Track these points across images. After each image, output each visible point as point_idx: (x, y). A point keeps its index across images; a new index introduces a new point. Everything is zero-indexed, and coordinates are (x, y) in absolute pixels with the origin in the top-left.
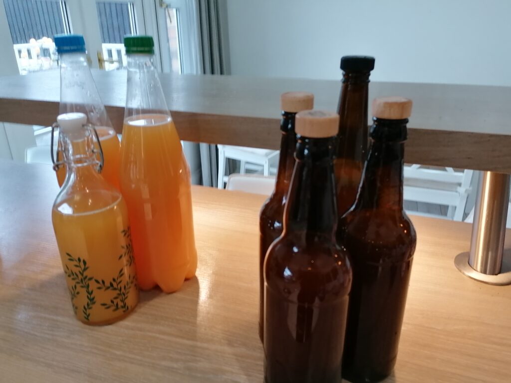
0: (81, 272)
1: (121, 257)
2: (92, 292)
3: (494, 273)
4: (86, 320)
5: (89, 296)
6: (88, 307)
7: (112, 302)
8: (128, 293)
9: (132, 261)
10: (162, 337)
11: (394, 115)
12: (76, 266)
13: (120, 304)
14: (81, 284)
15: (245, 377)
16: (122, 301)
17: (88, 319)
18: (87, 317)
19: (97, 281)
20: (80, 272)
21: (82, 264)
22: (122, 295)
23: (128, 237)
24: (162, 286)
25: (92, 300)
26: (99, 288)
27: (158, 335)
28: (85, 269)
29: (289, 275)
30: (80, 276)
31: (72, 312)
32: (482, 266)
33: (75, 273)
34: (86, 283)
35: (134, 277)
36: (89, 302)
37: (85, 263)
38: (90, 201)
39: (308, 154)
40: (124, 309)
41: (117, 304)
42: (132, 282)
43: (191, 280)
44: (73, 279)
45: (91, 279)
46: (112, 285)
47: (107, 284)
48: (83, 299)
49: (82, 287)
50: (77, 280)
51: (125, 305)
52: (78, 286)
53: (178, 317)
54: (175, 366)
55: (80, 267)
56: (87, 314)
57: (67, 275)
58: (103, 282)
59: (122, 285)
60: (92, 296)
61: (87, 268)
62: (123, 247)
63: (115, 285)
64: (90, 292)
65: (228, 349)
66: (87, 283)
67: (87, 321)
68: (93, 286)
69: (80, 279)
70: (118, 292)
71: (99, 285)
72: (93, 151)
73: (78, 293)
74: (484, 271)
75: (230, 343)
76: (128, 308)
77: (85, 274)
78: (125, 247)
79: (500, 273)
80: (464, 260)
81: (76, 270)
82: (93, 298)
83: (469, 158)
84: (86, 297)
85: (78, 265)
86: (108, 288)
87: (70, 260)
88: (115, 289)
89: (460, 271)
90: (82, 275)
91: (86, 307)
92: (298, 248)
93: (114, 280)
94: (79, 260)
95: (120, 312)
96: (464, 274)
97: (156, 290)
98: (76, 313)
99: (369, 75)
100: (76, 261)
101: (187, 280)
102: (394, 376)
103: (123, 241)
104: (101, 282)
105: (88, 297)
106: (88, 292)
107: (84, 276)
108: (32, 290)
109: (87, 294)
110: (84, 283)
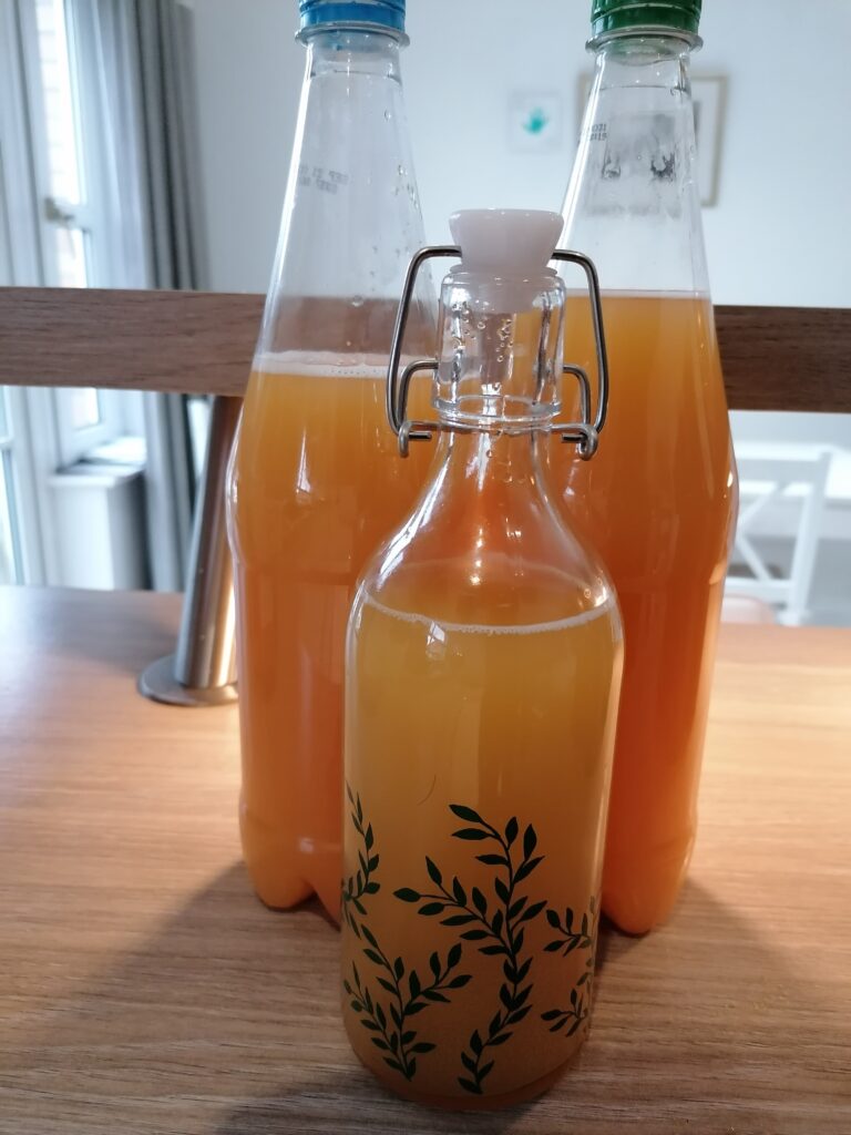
0: (506, 883)
2: (526, 967)
5: (510, 986)
6: (495, 1034)
7: (572, 998)
12: (490, 859)
14: (487, 942)
17: (472, 1087)
19: (553, 919)
20: (499, 886)
21: (518, 845)
25: (515, 1004)
26: (554, 947)
28: (524, 871)
30: (495, 904)
33: (476, 892)
34: (510, 933)
36: (505, 1010)
37: (532, 841)
44: (455, 921)
45: (534, 911)
46: (585, 924)
47: (576, 926)
49: (490, 950)
50: (472, 926)
52: (469, 948)
55: (508, 863)
56: (482, 1065)
58: (569, 920)
60: (521, 987)
61: (537, 861)
64: (520, 965)
66: (515, 935)
68: (535, 940)
69: (490, 915)
71: (553, 936)
73: (461, 981)
77: (521, 889)
81: (483, 878)
82: (525, 993)
85: (499, 853)
86: (574, 943)
87: (466, 834)
90: (507, 896)
91: (484, 1036)
94: (511, 829)
100: (497, 836)
104: (563, 919)
105: (504, 992)
106: (510, 970)
107: (514, 900)
108: (101, 995)
109: (504, 979)
110: (504, 933)
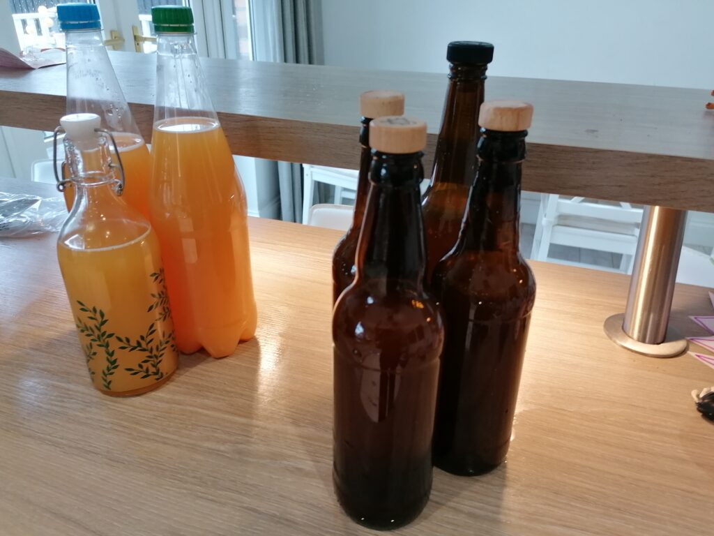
0: (98, 326)
1: (150, 309)
2: (113, 352)
3: (655, 342)
4: (105, 389)
5: (109, 357)
6: (109, 371)
7: (140, 366)
8: (161, 356)
9: (167, 313)
10: (206, 412)
11: (507, 125)
12: (91, 318)
13: (152, 370)
14: (98, 343)
15: (312, 463)
16: (153, 366)
17: (108, 387)
18: (106, 384)
19: (120, 340)
20: (96, 327)
21: (98, 316)
22: (154, 358)
23: (161, 282)
24: (210, 349)
25: (113, 363)
26: (123, 348)
27: (200, 410)
28: (103, 323)
29: (361, 333)
30: (97, 332)
31: (89, 380)
32: (639, 332)
33: (90, 327)
34: (104, 341)
35: (170, 336)
36: (110, 365)
37: (102, 315)
38: (108, 233)
39: (385, 174)
40: (157, 377)
41: (147, 370)
42: (167, 342)
43: (248, 343)
44: (88, 335)
45: (110, 336)
46: (139, 343)
47: (134, 343)
48: (102, 363)
49: (100, 346)
50: (92, 337)
51: (158, 370)
52: (94, 344)
53: (228, 389)
54: (222, 448)
55: (96, 320)
56: (108, 381)
57: (80, 329)
58: (128, 340)
59: (153, 344)
60: (114, 358)
61: (106, 321)
62: (153, 296)
63: (144, 344)
64: (111, 351)
65: (291, 429)
66: (106, 341)
67: (108, 390)
68: (114, 345)
69: (96, 335)
70: (148, 354)
71: (122, 345)
72: (109, 166)
73: (95, 354)
74: (643, 339)
75: (295, 422)
76: (162, 374)
77: (103, 328)
78: (157, 296)
79: (663, 342)
80: (617, 324)
81: (91, 323)
82: (115, 361)
83: (620, 186)
84: (106, 359)
85: (93, 316)
86: (134, 348)
87: (82, 309)
88: (144, 350)
89: (611, 338)
90: (99, 330)
91: (106, 372)
92: (374, 297)
93: (142, 338)
94: (95, 310)
95: (151, 380)
96: (615, 342)
97: (201, 353)
98: (93, 379)
99: (486, 69)
100: (90, 311)
101: (242, 341)
102: (505, 467)
103: (154, 288)
104: (124, 340)
105: (108, 359)
106: (108, 353)
107: (102, 331)
108: (36, 350)
109: (106, 355)
110: (102, 340)
